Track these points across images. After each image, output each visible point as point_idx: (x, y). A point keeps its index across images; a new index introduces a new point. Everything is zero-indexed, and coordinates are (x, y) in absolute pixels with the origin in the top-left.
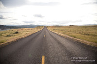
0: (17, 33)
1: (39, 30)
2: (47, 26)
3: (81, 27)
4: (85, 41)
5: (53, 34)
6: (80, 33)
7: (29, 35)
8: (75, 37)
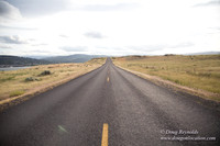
0: (47, 73)
1: (95, 66)
2: (114, 58)
3: (192, 58)
4: (199, 91)
5: (127, 76)
6: (188, 72)
7: (72, 77)
8: (176, 82)
